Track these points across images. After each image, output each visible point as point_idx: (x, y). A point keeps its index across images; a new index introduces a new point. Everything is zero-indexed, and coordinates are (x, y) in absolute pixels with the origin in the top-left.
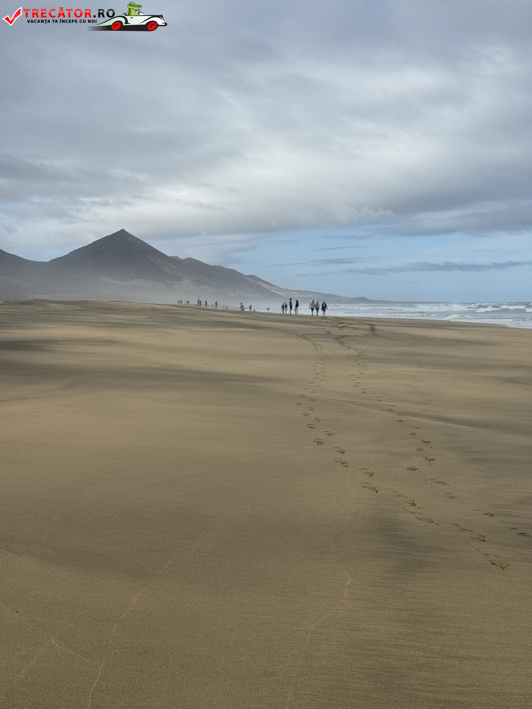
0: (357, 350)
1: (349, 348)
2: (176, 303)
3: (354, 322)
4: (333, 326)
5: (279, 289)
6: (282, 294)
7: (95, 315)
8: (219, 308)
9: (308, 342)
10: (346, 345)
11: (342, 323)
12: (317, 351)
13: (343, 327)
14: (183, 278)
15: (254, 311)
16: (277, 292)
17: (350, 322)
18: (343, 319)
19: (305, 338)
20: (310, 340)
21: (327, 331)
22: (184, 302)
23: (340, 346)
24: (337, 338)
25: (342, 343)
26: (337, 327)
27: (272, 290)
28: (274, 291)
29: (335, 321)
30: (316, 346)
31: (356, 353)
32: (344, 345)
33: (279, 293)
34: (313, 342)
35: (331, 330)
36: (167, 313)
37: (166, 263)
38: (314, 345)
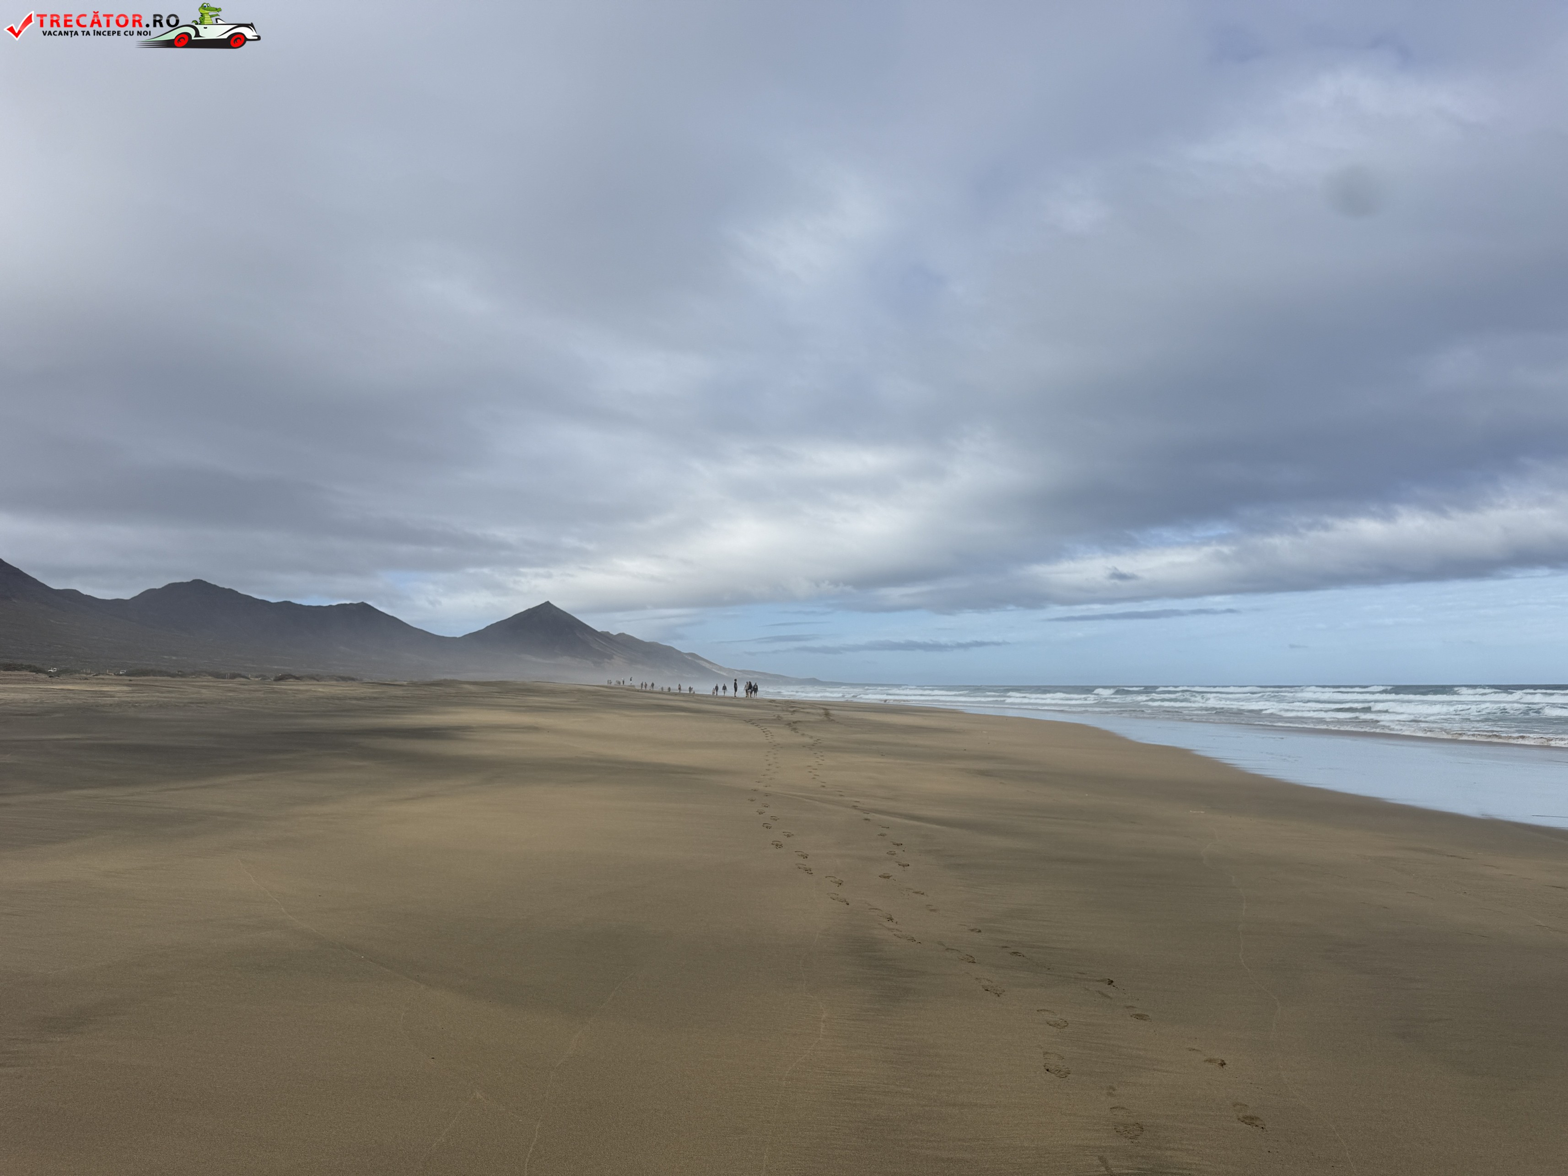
0: (811, 737)
1: (803, 735)
2: (606, 684)
3: (807, 706)
4: (783, 710)
5: (721, 668)
6: (724, 674)
7: (514, 697)
8: (655, 689)
9: (757, 728)
10: (799, 731)
11: (793, 707)
12: (767, 738)
13: (794, 711)
14: (614, 656)
15: (694, 693)
16: (719, 672)
17: (802, 706)
18: (794, 702)
19: (753, 724)
20: (759, 726)
21: (776, 716)
22: (614, 683)
23: (793, 732)
24: (789, 724)
25: (795, 729)
26: (787, 711)
27: (714, 670)
28: (716, 671)
29: (785, 704)
30: (767, 733)
31: (811, 741)
32: (797, 732)
33: (722, 673)
34: (763, 728)
35: (782, 714)
36: (599, 695)
37: (595, 640)
38: (764, 732)
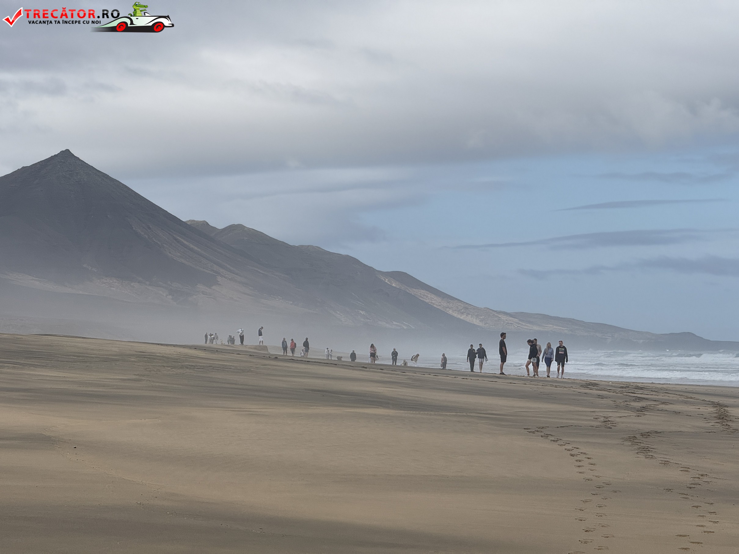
0: (686, 469)
1: (666, 463)
3: (675, 398)
4: (617, 407)
5: (467, 308)
6: (476, 322)
9: (555, 446)
10: (655, 455)
11: (641, 399)
12: (580, 470)
13: (643, 409)
14: (219, 279)
16: (462, 317)
17: (661, 397)
18: (642, 388)
19: (547, 436)
20: (559, 442)
21: (602, 419)
23: (642, 457)
24: (632, 439)
25: (645, 450)
26: (627, 408)
27: (450, 312)
28: (455, 315)
29: (621, 392)
30: (578, 458)
31: (686, 478)
32: (652, 457)
33: (469, 319)
34: (569, 447)
35: (614, 415)
36: (182, 367)
37: (176, 239)
38: (572, 455)
